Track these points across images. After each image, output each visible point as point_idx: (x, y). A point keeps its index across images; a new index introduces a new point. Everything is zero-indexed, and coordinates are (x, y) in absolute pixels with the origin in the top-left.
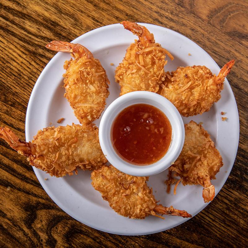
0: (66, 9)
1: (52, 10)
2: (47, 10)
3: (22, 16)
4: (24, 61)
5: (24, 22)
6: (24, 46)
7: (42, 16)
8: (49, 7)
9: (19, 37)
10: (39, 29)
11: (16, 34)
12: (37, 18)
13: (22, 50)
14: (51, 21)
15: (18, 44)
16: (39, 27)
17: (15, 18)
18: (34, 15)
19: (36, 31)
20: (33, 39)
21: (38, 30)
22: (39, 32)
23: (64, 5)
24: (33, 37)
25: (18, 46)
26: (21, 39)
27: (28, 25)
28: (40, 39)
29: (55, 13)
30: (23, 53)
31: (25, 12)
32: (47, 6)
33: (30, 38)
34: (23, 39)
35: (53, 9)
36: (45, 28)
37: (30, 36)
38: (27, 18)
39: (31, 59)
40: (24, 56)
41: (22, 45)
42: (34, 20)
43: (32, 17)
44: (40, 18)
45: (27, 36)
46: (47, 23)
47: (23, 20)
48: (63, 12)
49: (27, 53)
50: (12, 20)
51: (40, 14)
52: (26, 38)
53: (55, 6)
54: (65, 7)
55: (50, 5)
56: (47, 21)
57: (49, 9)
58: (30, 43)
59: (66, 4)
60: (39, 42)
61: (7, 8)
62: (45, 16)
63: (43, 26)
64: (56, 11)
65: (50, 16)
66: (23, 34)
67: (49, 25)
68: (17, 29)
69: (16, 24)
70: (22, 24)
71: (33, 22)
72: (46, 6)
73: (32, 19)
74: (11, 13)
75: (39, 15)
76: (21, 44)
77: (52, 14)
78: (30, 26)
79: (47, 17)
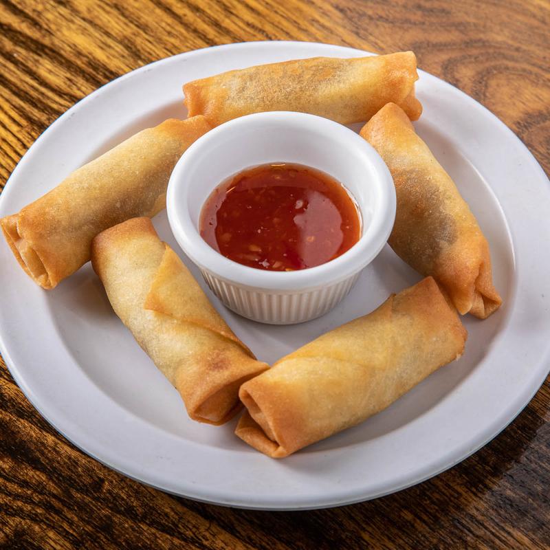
0: (151, 52)
1: (116, 48)
2: (104, 46)
3: (37, 48)
4: (10, 138)
5: (37, 61)
6: (22, 107)
7: (88, 57)
8: (109, 41)
9: (14, 88)
10: (70, 80)
11: (10, 81)
12: (73, 59)
13: (14, 114)
14: (107, 70)
15: (7, 100)
16: (73, 78)
17: (19, 49)
18: (67, 52)
19: (62, 84)
20: (48, 98)
21: (68, 83)
22: (69, 86)
23: (149, 45)
24: (50, 94)
25: (6, 106)
26: (18, 92)
27: (45, 68)
28: (65, 100)
29: (123, 56)
30: (14, 121)
31: (46, 41)
32: (105, 38)
33: (43, 94)
34: (22, 94)
35: (119, 48)
36: (87, 80)
37: (43, 89)
38: (46, 54)
39: (30, 137)
40: (14, 128)
41: (17, 105)
42: (63, 61)
43: (61, 56)
44: (81, 60)
45: (36, 90)
46: (94, 73)
47: (36, 57)
48: (143, 57)
49: (24, 122)
50: (7, 53)
51: (84, 52)
52: (32, 93)
53: (126, 41)
54: (151, 49)
55: (115, 39)
56: (95, 69)
57: (110, 47)
58: (39, 105)
59: (155, 43)
60: (61, 105)
61: (5, 27)
62: (94, 58)
63: (84, 76)
64: (126, 53)
65: (107, 60)
66: (27, 83)
67: (99, 76)
68: (14, 72)
69: (16, 62)
70: (30, 64)
71: (61, 64)
72: (103, 40)
73: (60, 59)
74: (12, 39)
75: (79, 54)
76: (14, 103)
77: (114, 56)
78: (50, 72)
79: (99, 61)
